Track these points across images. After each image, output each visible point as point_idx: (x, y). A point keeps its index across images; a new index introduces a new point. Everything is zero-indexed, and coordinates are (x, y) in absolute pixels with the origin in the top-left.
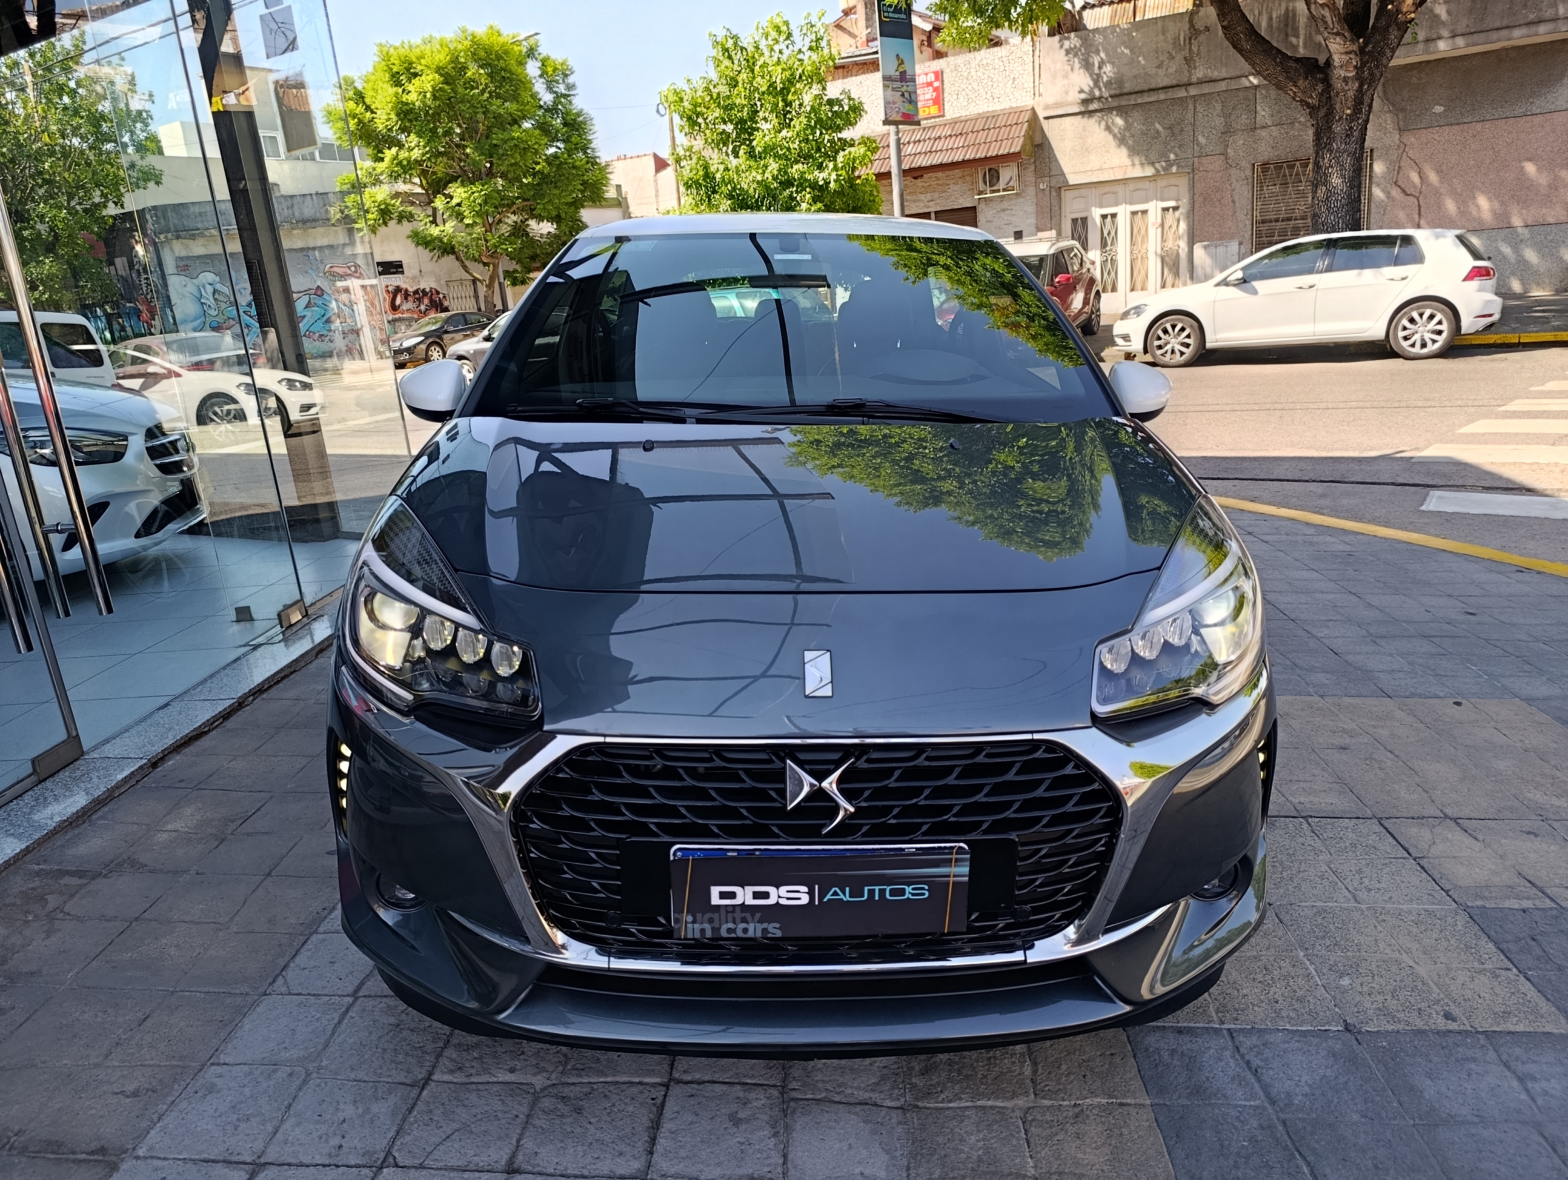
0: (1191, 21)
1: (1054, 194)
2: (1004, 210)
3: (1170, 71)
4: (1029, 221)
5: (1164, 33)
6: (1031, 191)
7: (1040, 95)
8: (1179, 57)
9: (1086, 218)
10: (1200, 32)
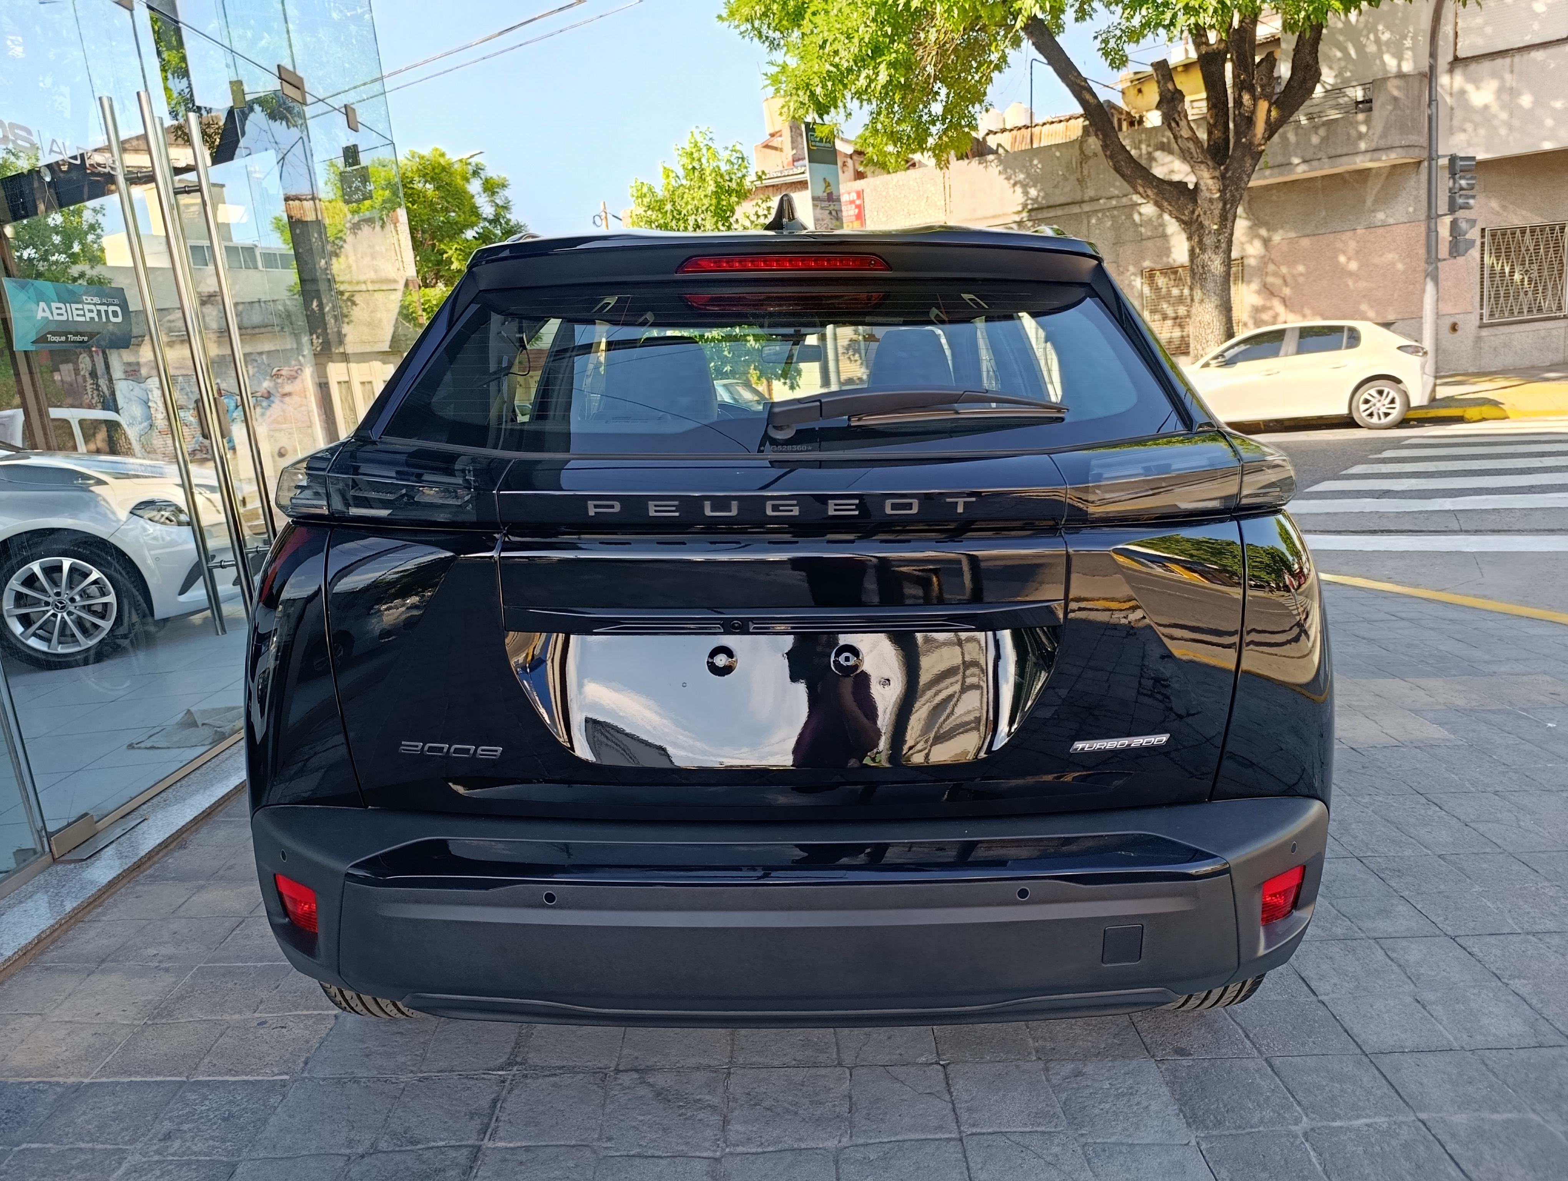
0: (1081, 148)
3: (1066, 190)
5: (1058, 158)
7: (951, 212)
8: (1073, 179)
10: (1090, 158)
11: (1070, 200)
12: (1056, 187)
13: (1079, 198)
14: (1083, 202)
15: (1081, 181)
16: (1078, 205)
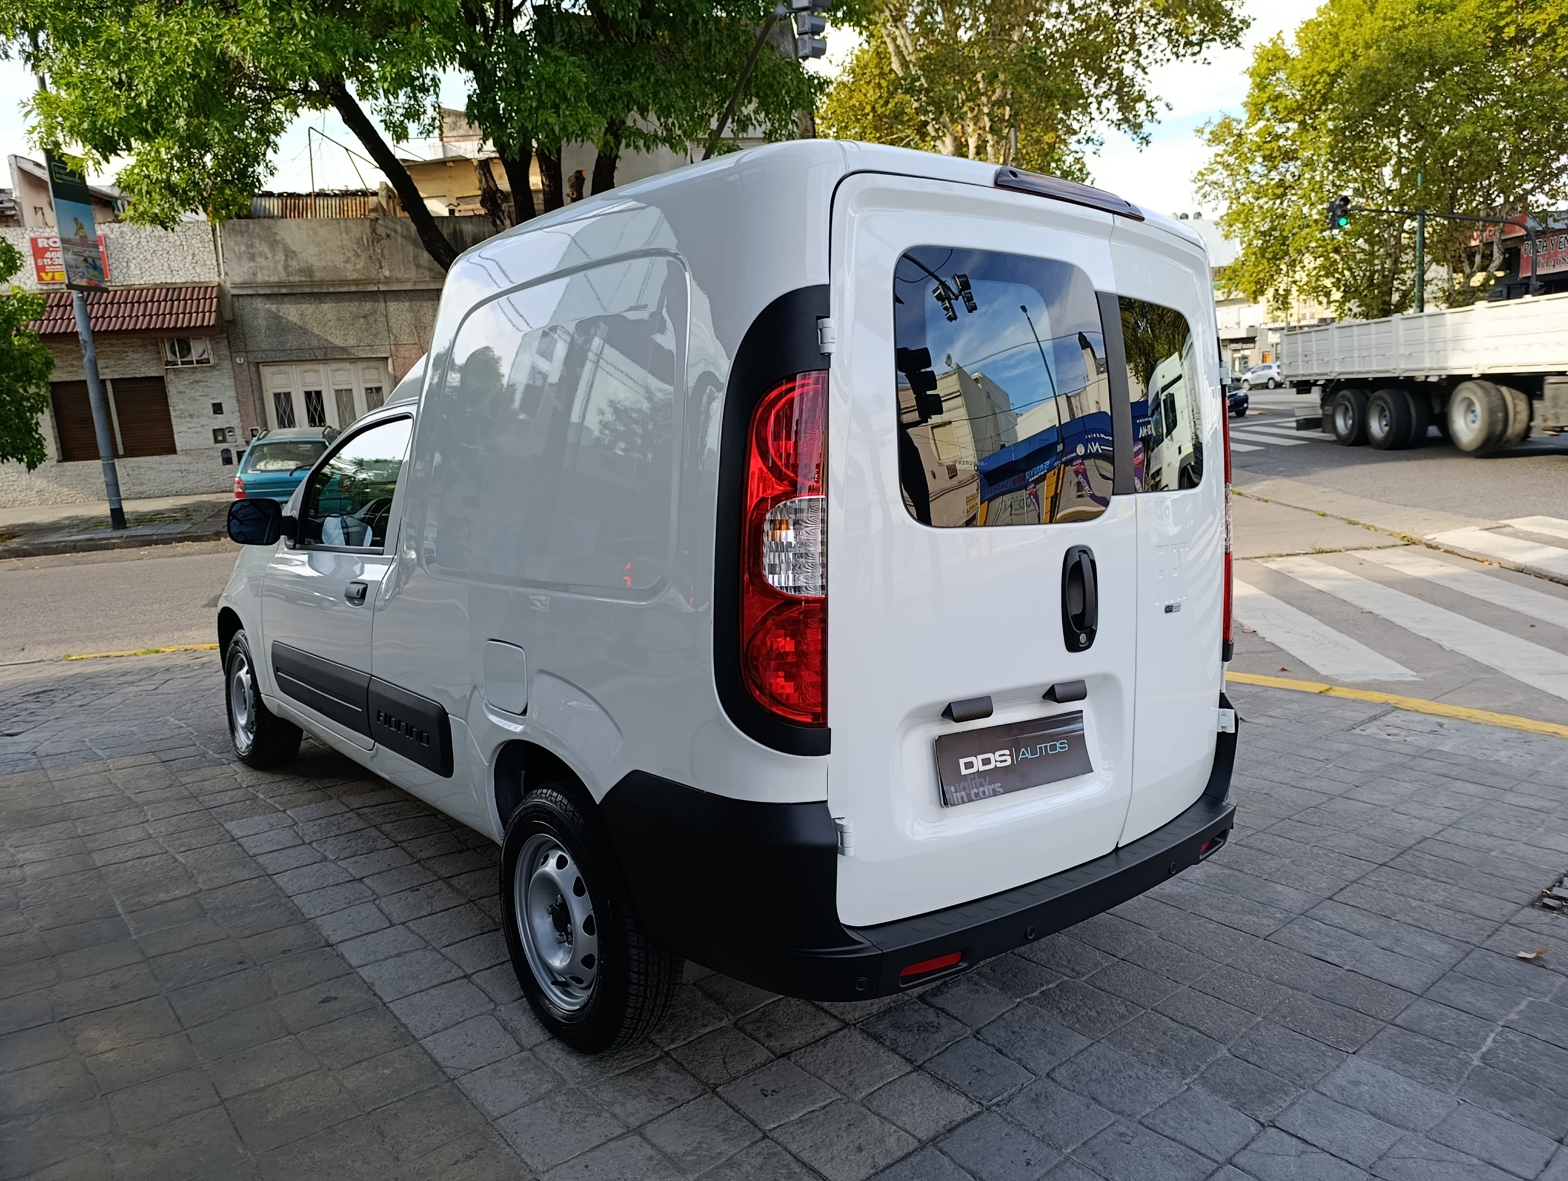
0: (372, 227)
1: (253, 369)
2: (197, 382)
3: (358, 267)
4: (228, 393)
5: (347, 233)
6: (227, 364)
7: (226, 274)
8: (364, 256)
9: (289, 393)
12: (346, 262)
15: (374, 260)
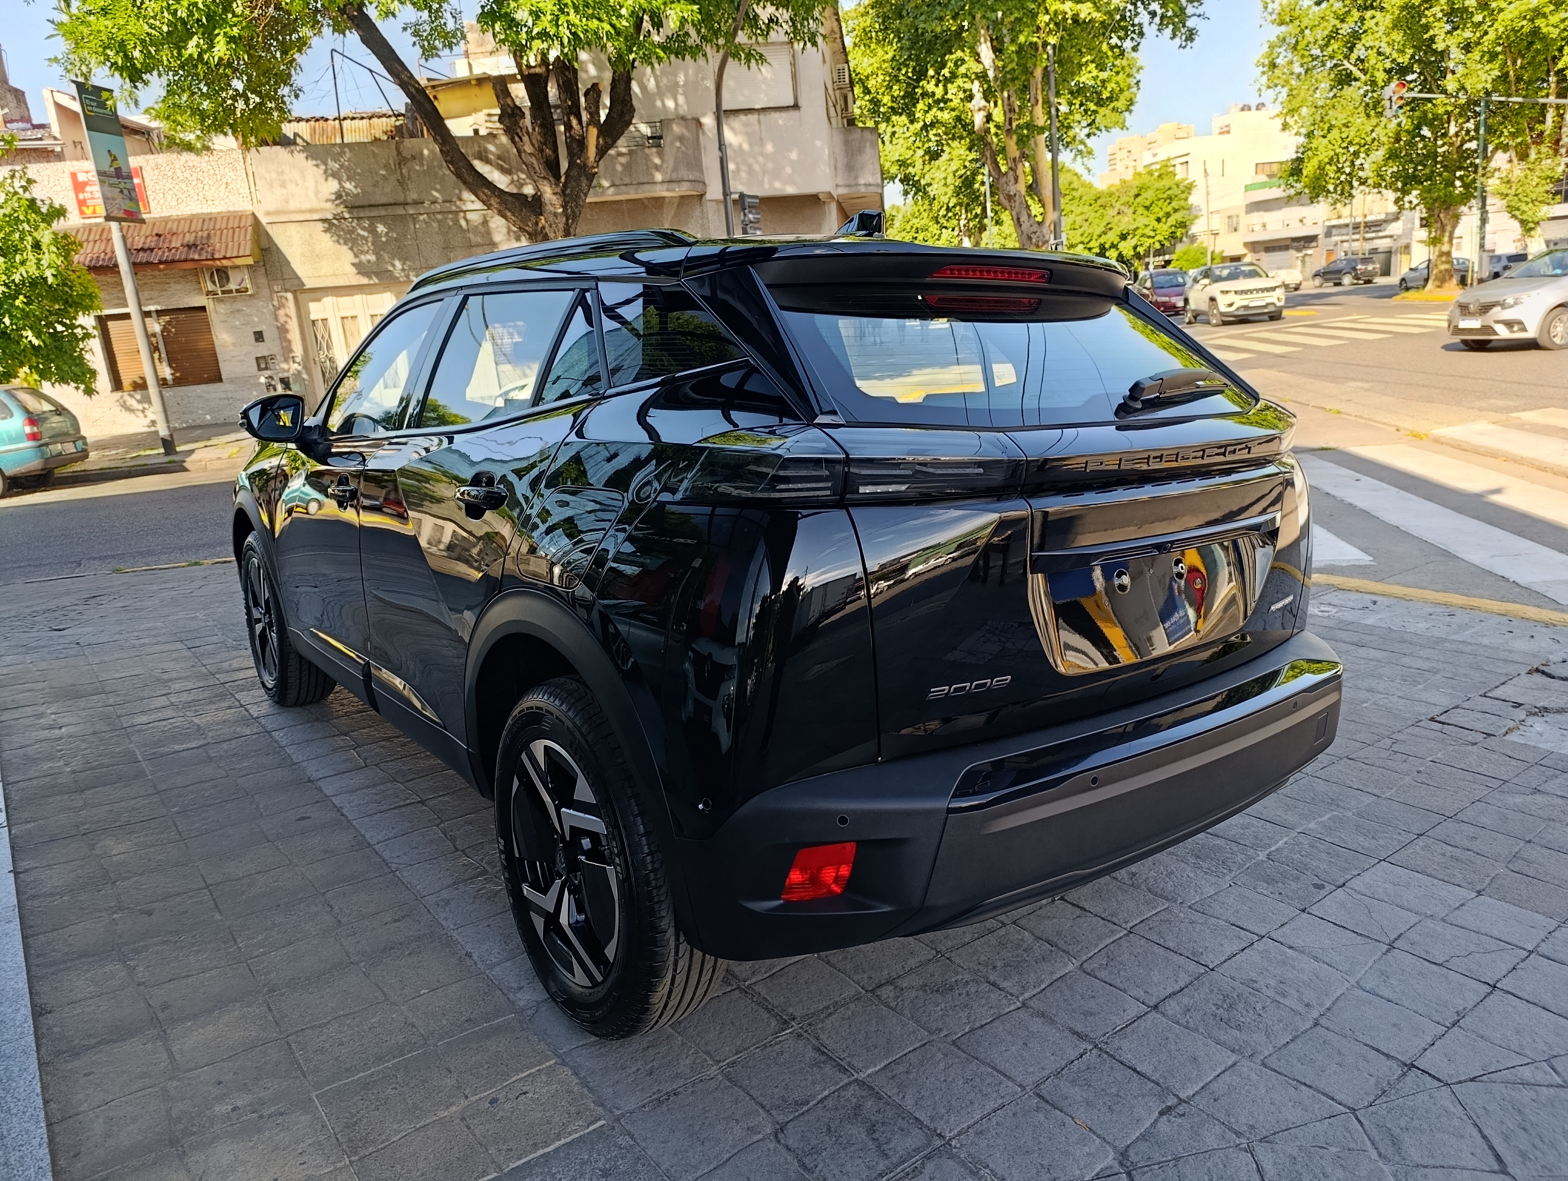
1: (291, 296)
2: (238, 311)
3: (386, 190)
4: (268, 321)
5: (371, 154)
7: (258, 201)
8: (392, 179)
10: (408, 160)
11: (392, 201)
12: (375, 186)
13: (401, 199)
14: (407, 204)
15: (401, 183)
16: (401, 207)
